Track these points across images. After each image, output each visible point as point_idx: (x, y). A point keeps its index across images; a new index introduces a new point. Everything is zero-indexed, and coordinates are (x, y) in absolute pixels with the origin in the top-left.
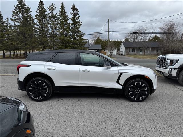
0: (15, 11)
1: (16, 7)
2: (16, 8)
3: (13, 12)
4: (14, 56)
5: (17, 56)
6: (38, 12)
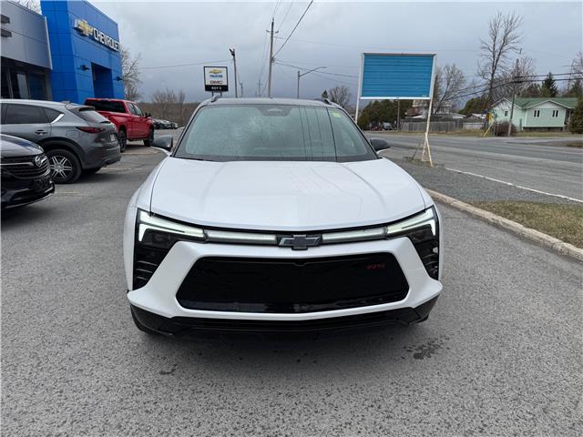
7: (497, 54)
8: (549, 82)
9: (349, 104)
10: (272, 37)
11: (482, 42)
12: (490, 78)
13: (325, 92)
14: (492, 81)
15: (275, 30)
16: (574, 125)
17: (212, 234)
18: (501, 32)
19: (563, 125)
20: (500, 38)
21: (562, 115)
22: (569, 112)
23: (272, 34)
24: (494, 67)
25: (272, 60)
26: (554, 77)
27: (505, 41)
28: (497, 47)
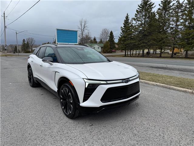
0: (138, 10)
1: (140, 5)
2: (140, 7)
3: (137, 11)
4: (136, 55)
5: (139, 55)
6: (161, 5)
7: (82, 31)
8: (95, 39)
9: (35, 44)
10: (4, 19)
11: (78, 26)
12: (81, 37)
13: (24, 40)
14: (82, 38)
15: (5, 16)
16: (103, 51)
17: (108, 82)
18: (83, 24)
19: (101, 51)
20: (83, 26)
21: (100, 48)
22: (102, 48)
23: (4, 17)
24: (82, 34)
25: (5, 27)
26: (96, 38)
27: (84, 27)
28: (82, 29)
